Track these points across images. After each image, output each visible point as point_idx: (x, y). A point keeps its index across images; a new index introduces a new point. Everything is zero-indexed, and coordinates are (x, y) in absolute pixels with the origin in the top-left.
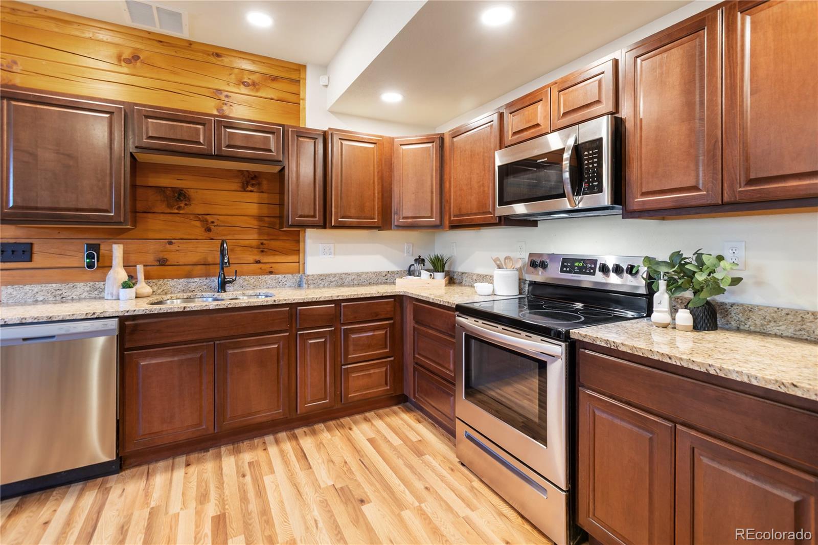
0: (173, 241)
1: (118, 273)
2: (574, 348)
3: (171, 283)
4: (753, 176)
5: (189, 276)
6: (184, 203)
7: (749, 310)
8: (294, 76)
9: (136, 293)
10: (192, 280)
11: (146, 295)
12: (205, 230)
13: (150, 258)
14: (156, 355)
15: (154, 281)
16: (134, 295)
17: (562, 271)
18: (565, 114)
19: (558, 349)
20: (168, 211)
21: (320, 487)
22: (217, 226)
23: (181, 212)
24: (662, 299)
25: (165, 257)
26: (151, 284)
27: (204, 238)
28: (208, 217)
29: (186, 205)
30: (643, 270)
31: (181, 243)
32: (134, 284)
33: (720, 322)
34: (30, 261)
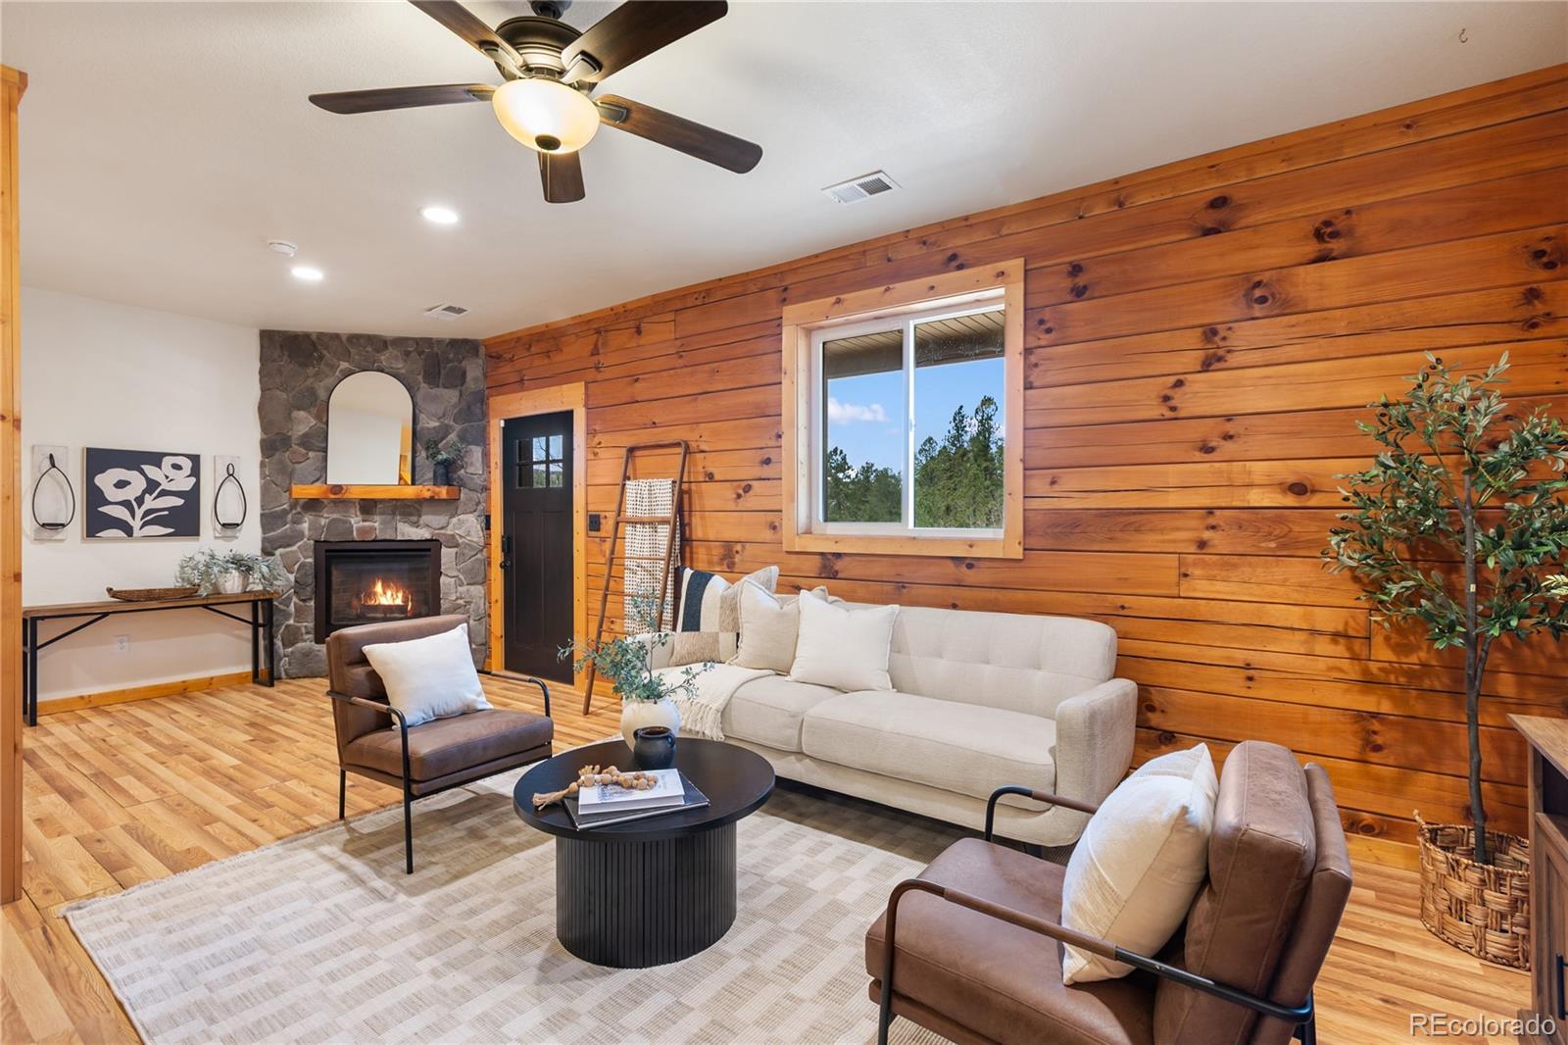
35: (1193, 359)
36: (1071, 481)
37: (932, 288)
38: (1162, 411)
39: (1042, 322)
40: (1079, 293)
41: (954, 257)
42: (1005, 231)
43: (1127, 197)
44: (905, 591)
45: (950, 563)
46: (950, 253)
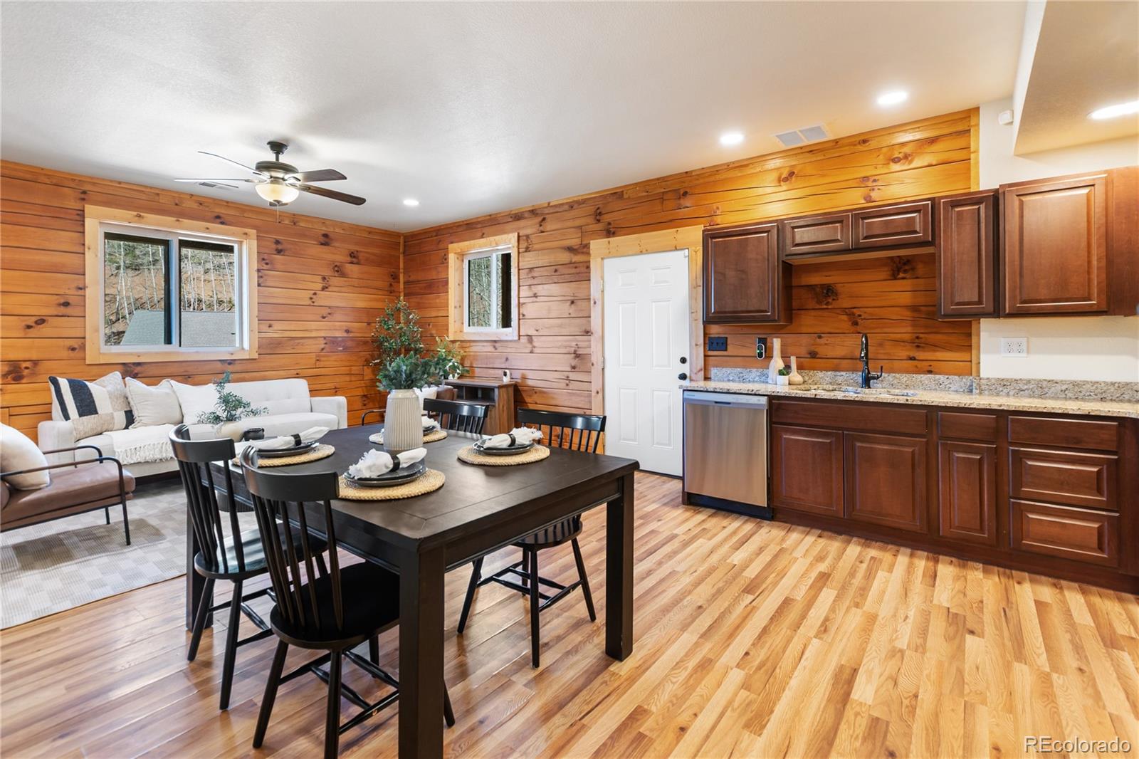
0: (823, 335)
1: (777, 363)
3: (820, 374)
5: (836, 369)
6: (832, 298)
9: (789, 381)
10: (838, 373)
11: (797, 383)
12: (852, 323)
13: (803, 351)
14: (795, 432)
15: (806, 371)
16: (787, 383)
20: (818, 307)
21: (931, 602)
22: (865, 319)
23: (830, 307)
25: (816, 350)
26: (804, 374)
27: (851, 331)
28: (855, 310)
29: (834, 300)
31: (829, 337)
32: (788, 374)
34: (726, 350)
35: (319, 286)
36: (277, 326)
37: (208, 229)
38: (309, 302)
39: (263, 259)
40: (279, 252)
41: (218, 217)
42: (246, 215)
43: (298, 222)
44: (190, 379)
45: (219, 363)
46: (216, 214)
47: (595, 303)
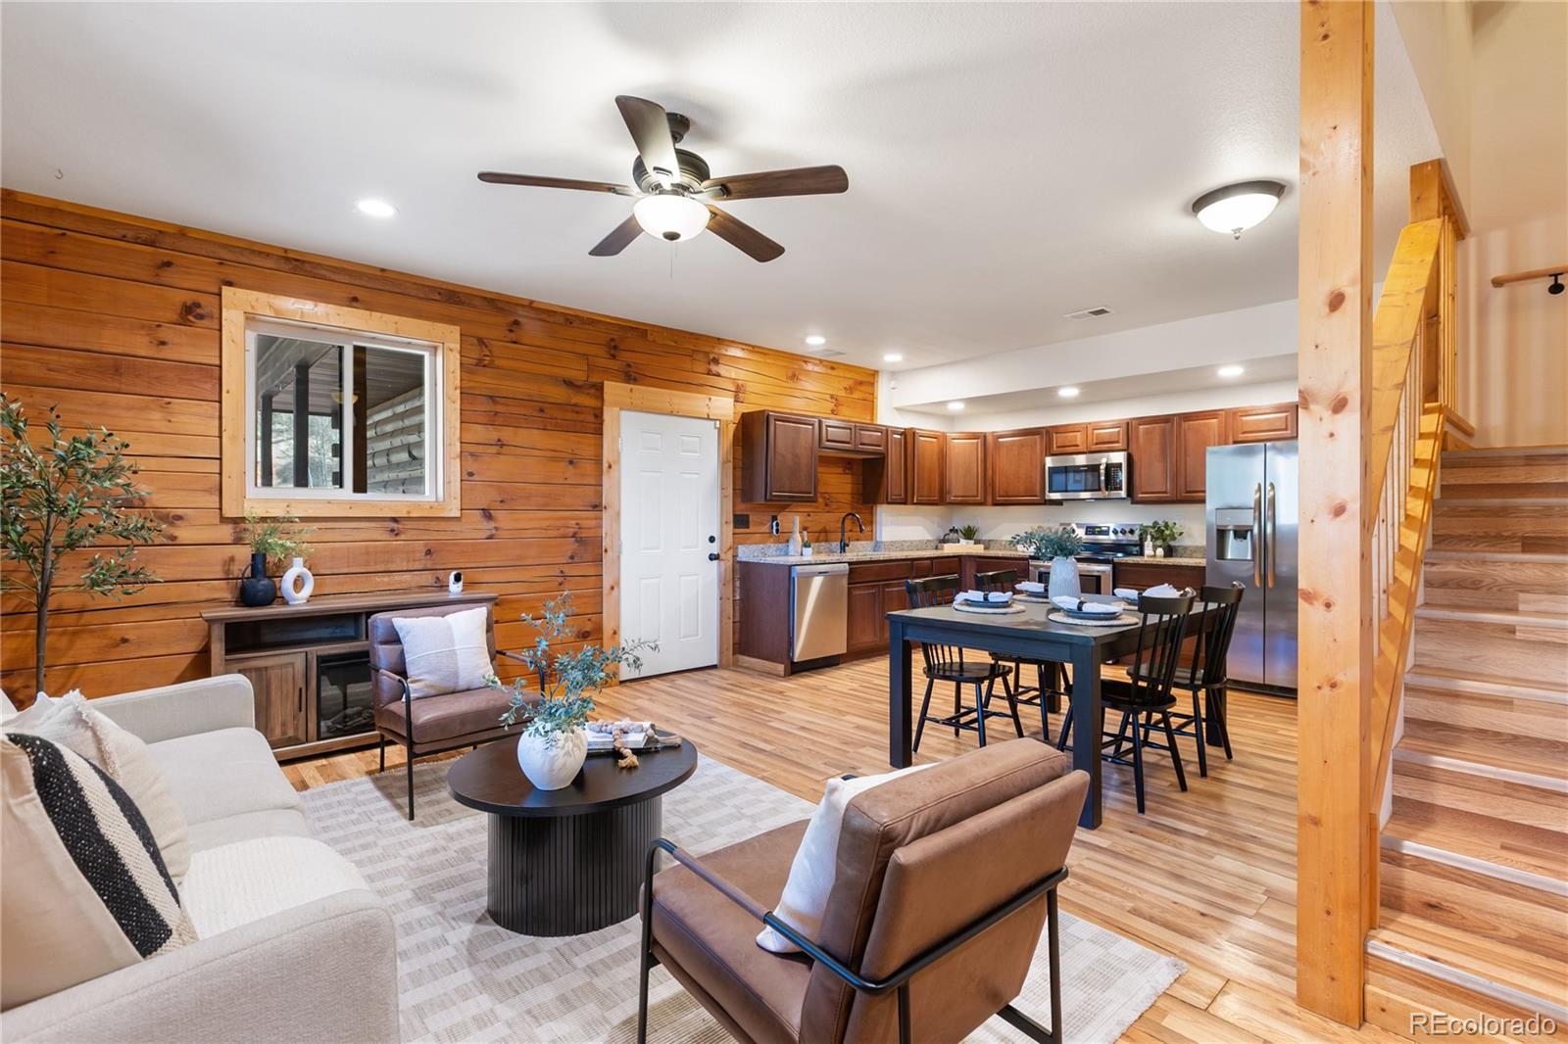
0: (810, 514)
1: (799, 537)
2: (1116, 567)
4: (1188, 489)
7: (1185, 548)
8: (870, 379)
10: (831, 544)
17: (1086, 534)
18: (1097, 444)
19: (1107, 568)
22: (831, 502)
24: (1148, 545)
30: (1137, 532)
31: (814, 516)
33: (1174, 554)
34: (748, 527)
47: (610, 467)
